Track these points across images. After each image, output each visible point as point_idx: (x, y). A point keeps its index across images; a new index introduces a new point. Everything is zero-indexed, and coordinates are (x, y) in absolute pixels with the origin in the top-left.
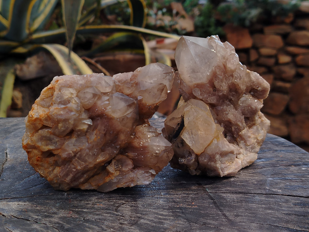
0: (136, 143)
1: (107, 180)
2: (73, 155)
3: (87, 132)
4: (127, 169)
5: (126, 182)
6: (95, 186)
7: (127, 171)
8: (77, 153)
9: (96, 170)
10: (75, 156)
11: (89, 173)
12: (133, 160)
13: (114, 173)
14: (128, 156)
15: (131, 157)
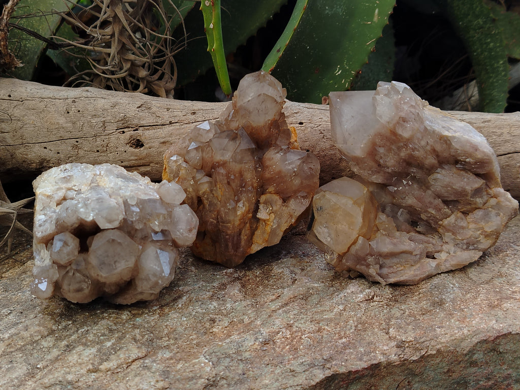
0: (267, 175)
1: (268, 229)
2: (215, 222)
3: (211, 191)
4: (278, 206)
5: (285, 221)
6: (263, 242)
7: (279, 209)
8: (218, 218)
9: (248, 225)
10: (218, 222)
11: (243, 232)
12: (277, 193)
13: (268, 218)
14: (270, 193)
15: (273, 192)
